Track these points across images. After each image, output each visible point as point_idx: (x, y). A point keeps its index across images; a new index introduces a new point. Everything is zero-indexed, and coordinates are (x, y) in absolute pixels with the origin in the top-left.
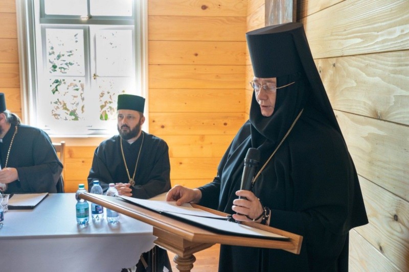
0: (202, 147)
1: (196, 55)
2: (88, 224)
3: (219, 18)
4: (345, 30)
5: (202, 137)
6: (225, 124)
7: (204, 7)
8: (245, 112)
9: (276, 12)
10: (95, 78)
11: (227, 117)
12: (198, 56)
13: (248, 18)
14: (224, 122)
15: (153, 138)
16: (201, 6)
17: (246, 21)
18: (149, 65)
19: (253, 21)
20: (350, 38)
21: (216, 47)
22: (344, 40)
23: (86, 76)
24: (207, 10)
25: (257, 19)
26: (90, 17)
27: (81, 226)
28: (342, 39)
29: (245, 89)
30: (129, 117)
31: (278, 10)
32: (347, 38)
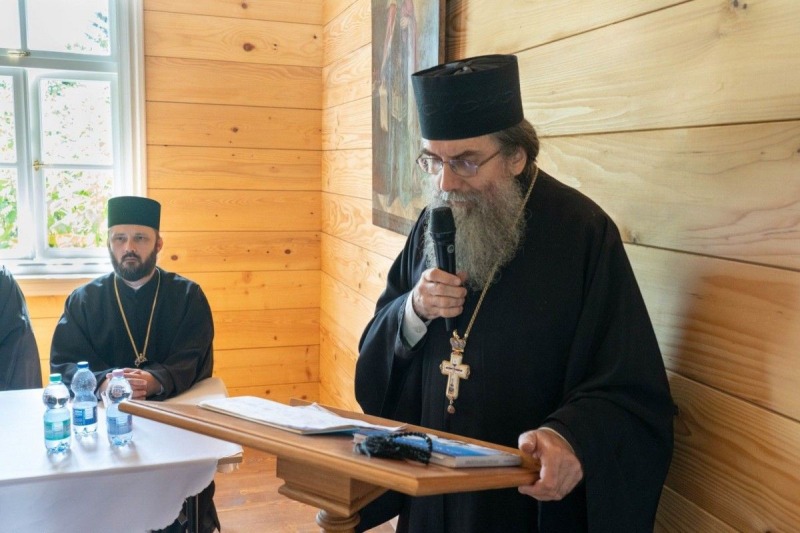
0: (247, 293)
1: (235, 130)
2: (69, 452)
3: (275, 67)
4: (553, 93)
5: (247, 276)
6: (288, 252)
7: (248, 47)
8: (321, 231)
9: (400, 60)
10: (37, 169)
11: (290, 240)
12: (239, 132)
13: (326, 71)
14: (286, 248)
15: (176, 278)
16: (243, 44)
17: (321, 75)
18: (147, 145)
19: (339, 76)
20: (565, 106)
21: (270, 118)
22: (552, 110)
23: (19, 164)
24: (253, 52)
25: (347, 72)
26: (28, 54)
27: (55, 455)
28: (547, 108)
29: (321, 191)
30: (138, 238)
31: (405, 55)
32: (559, 107)
